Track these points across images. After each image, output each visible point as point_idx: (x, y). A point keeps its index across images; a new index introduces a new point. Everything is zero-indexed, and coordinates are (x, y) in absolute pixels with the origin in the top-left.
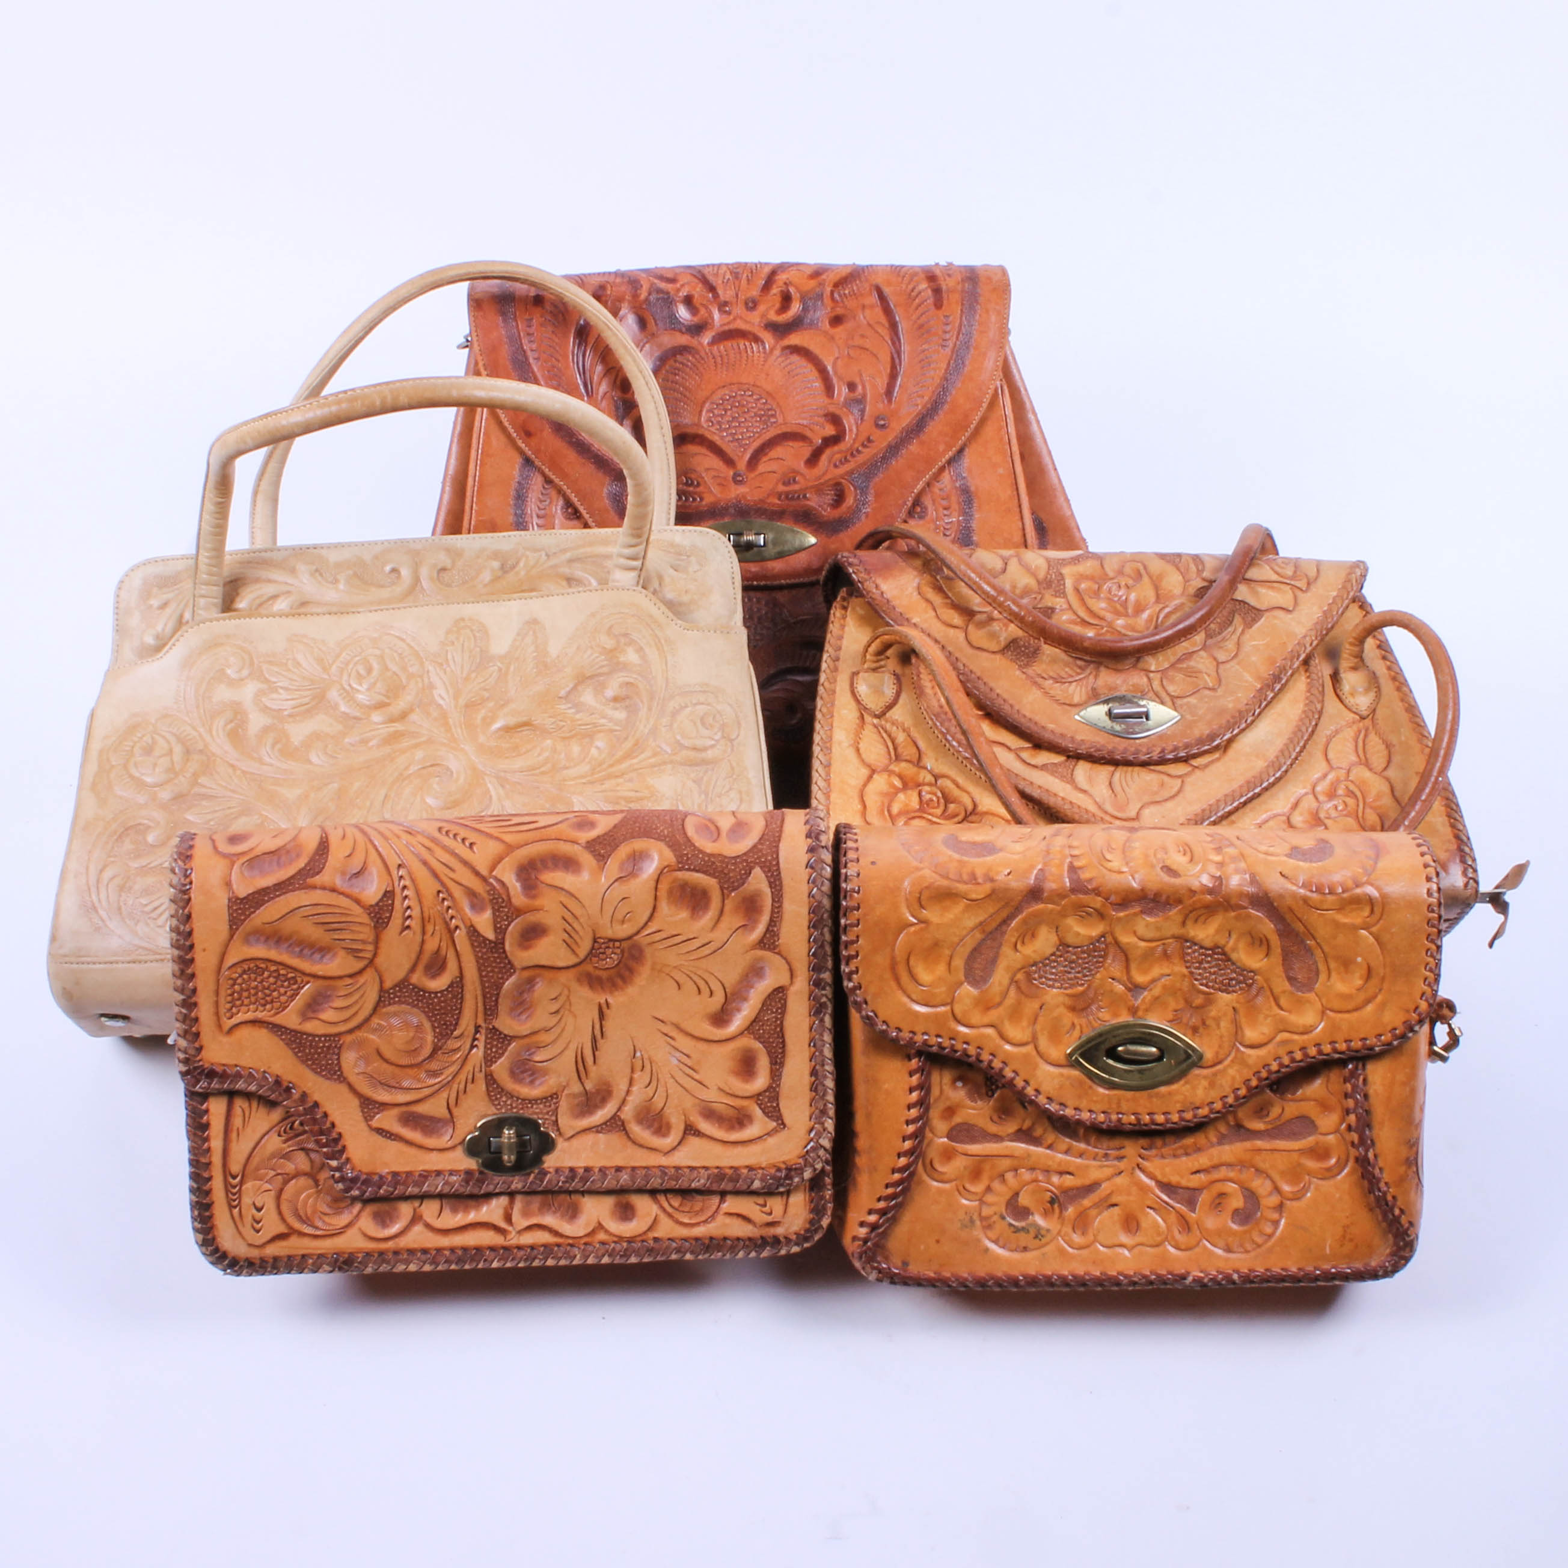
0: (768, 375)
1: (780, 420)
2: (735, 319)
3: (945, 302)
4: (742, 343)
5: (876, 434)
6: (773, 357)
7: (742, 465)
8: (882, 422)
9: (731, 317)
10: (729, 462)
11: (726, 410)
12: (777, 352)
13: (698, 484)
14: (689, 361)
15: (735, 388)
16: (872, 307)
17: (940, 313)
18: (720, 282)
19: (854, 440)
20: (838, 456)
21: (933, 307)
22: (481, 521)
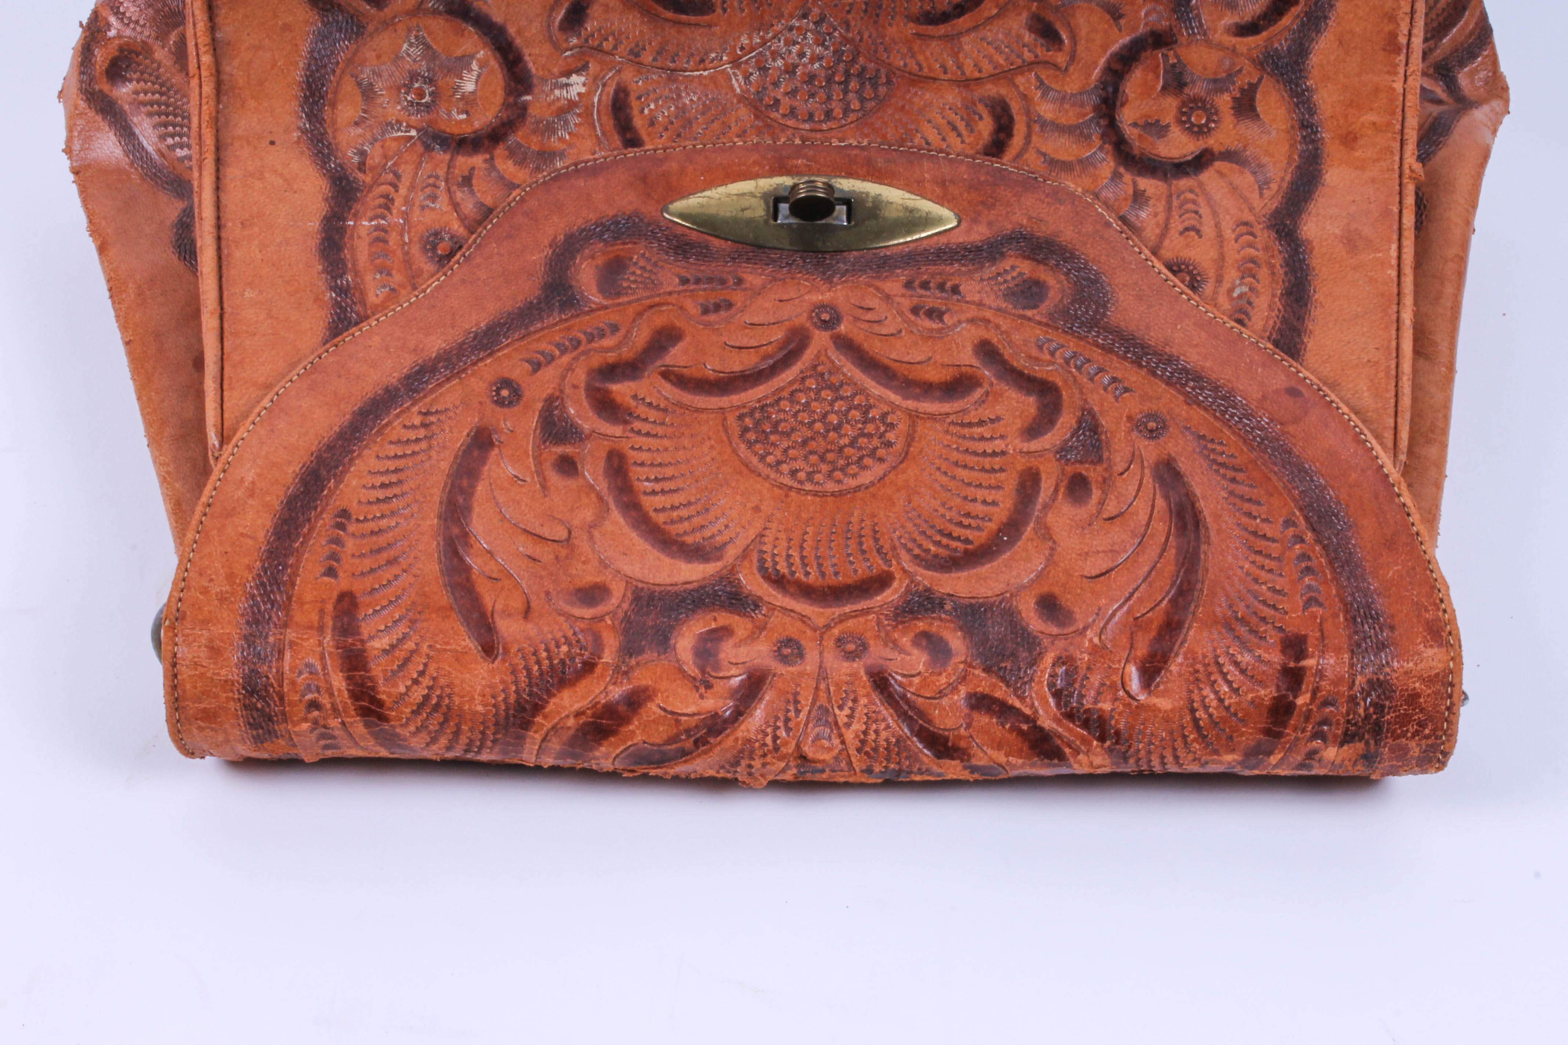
0: (757, 509)
1: (731, 420)
2: (828, 627)
3: (329, 607)
4: (813, 578)
5: (517, 370)
6: (741, 543)
7: (820, 339)
8: (505, 393)
9: (836, 631)
10: (847, 345)
11: (852, 444)
12: (731, 553)
13: (915, 311)
14: (938, 543)
15: (831, 486)
16: (507, 614)
17: (343, 583)
18: (863, 701)
19: (569, 368)
20: (607, 342)
21: (361, 599)
22: (1378, 250)
